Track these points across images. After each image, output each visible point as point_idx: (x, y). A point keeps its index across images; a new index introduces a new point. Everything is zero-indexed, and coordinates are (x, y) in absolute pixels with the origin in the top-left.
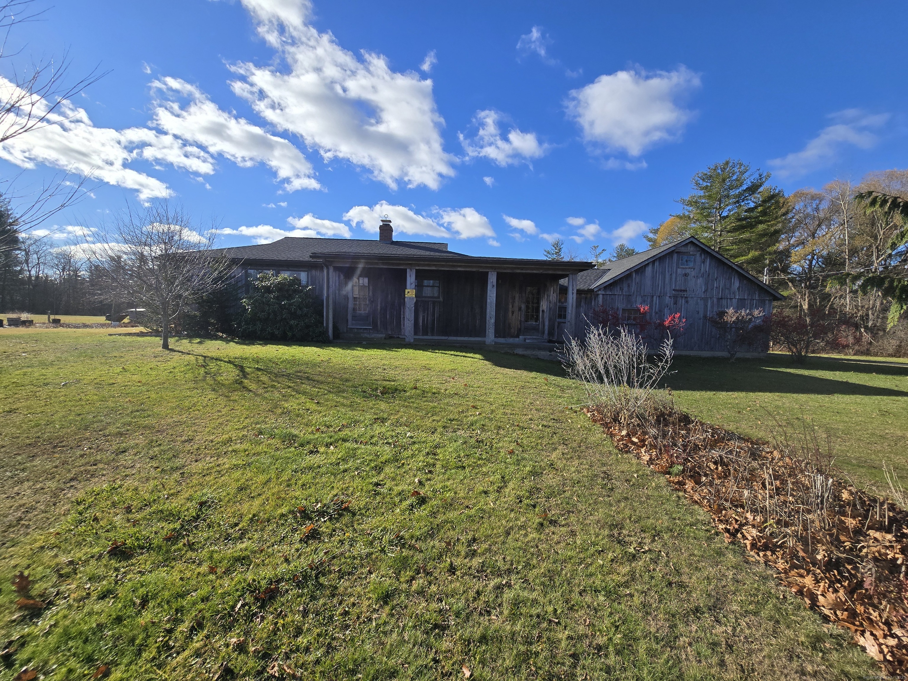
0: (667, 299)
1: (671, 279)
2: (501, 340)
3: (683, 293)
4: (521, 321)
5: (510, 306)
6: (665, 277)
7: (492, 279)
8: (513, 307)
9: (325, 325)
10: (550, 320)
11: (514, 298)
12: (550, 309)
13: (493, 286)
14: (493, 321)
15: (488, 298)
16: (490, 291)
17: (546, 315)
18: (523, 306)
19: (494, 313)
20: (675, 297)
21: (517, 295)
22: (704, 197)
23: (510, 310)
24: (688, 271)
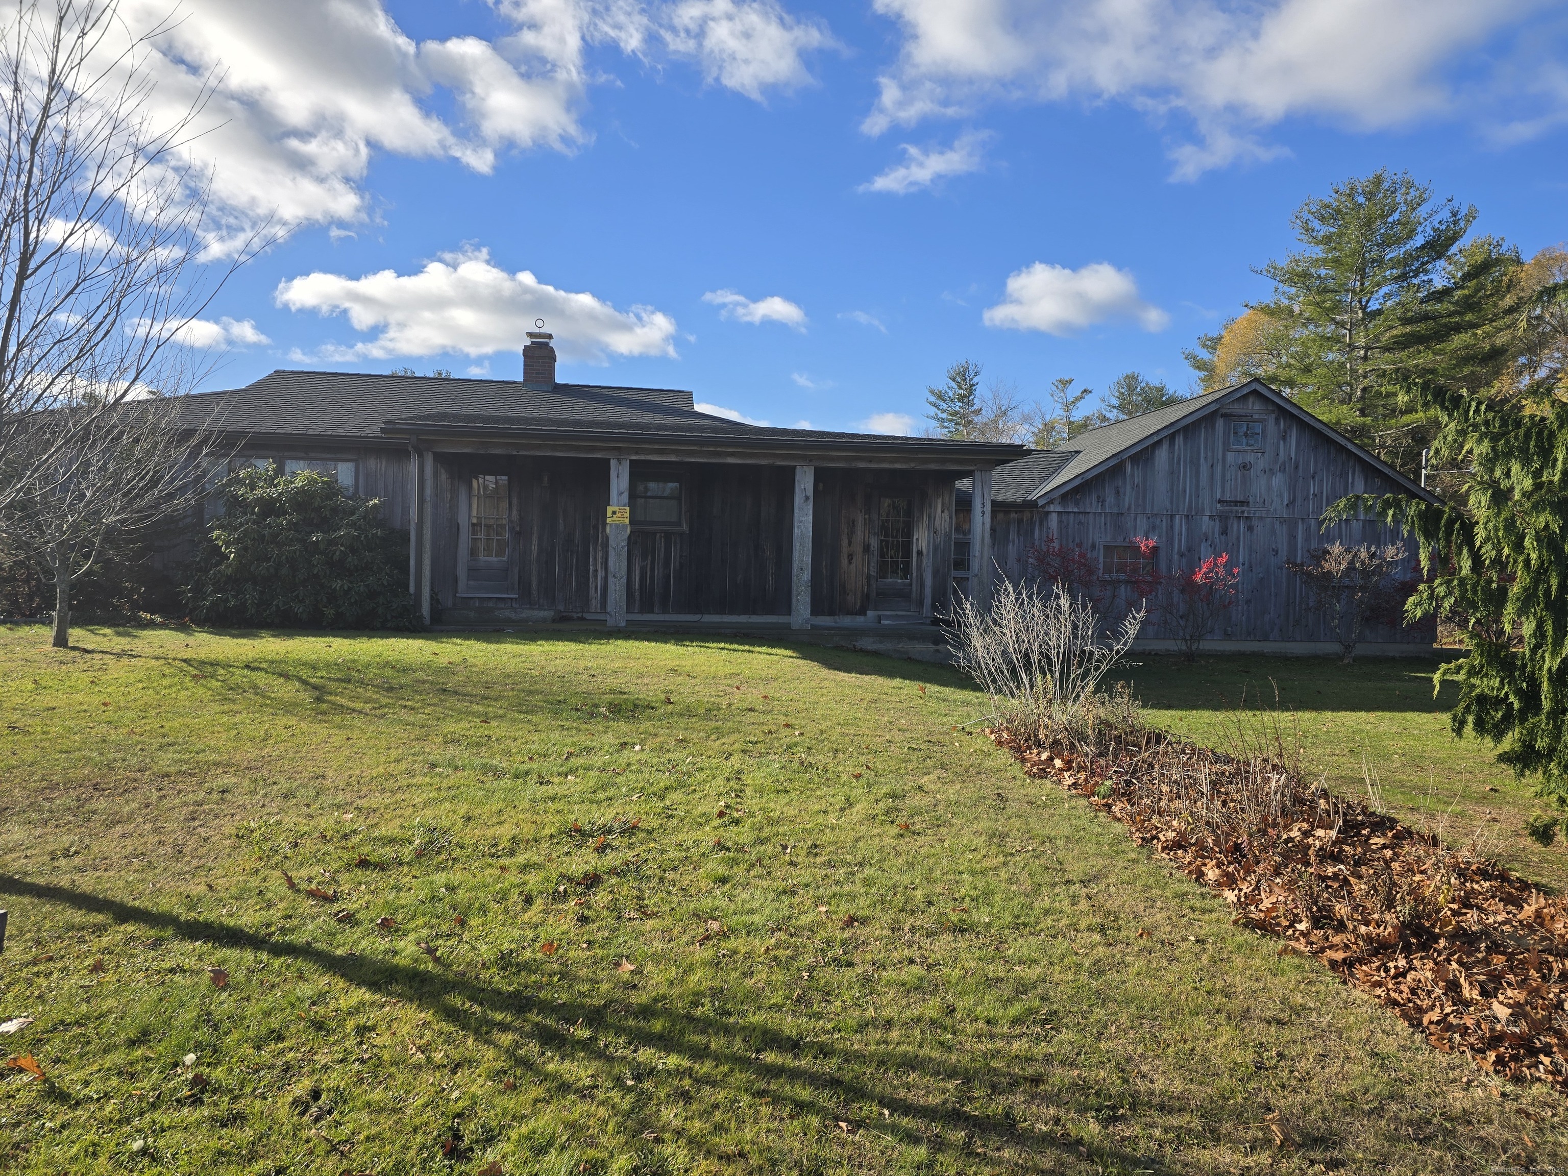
0: (1206, 524)
1: (1212, 476)
2: (826, 621)
3: (1239, 509)
4: (869, 577)
5: (845, 542)
6: (1198, 473)
7: (805, 482)
8: (850, 543)
9: (412, 589)
10: (935, 573)
11: (852, 524)
12: (936, 548)
13: (807, 498)
14: (807, 576)
15: (796, 524)
16: (801, 509)
17: (927, 562)
18: (874, 543)
19: (808, 559)
20: (1223, 518)
21: (860, 519)
22: (1325, 261)
23: (845, 550)
24: (1250, 458)
